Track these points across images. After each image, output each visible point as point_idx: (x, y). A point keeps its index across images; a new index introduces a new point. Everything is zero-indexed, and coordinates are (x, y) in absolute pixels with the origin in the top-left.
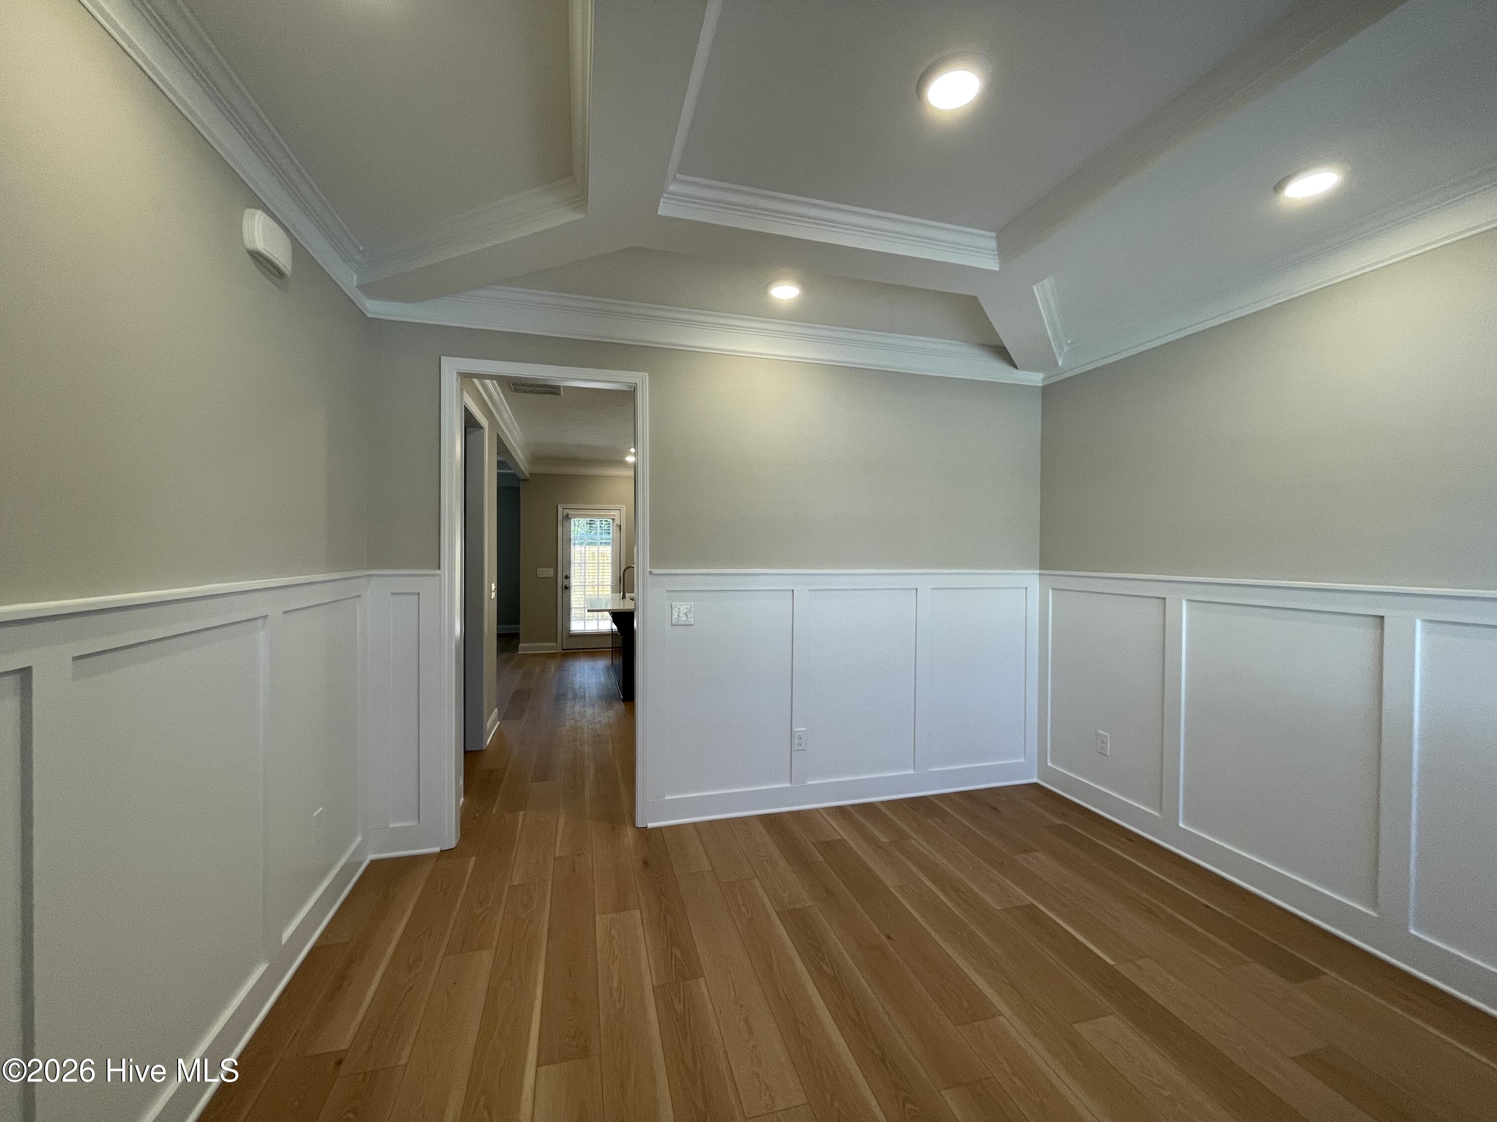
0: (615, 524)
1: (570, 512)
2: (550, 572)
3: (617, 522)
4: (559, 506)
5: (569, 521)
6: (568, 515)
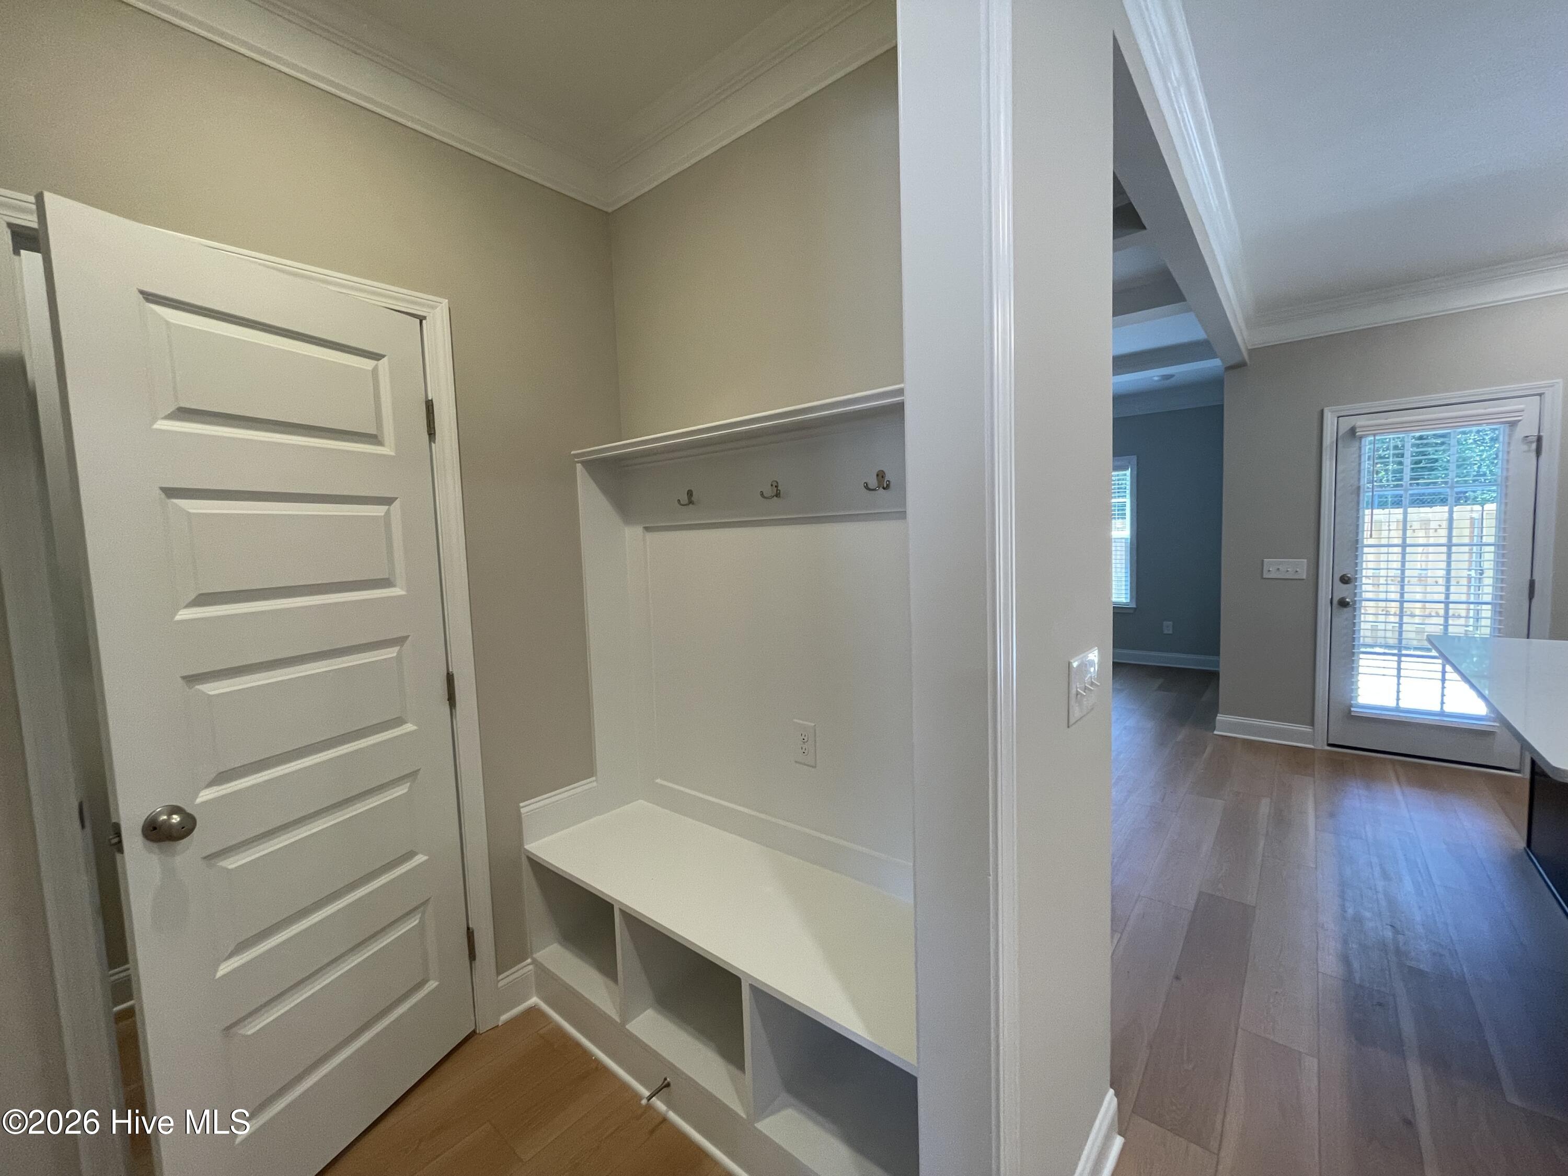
0: (1519, 434)
1: (1360, 422)
2: (1298, 568)
3: (1526, 430)
4: (1325, 409)
5: (1357, 444)
6: (1352, 431)
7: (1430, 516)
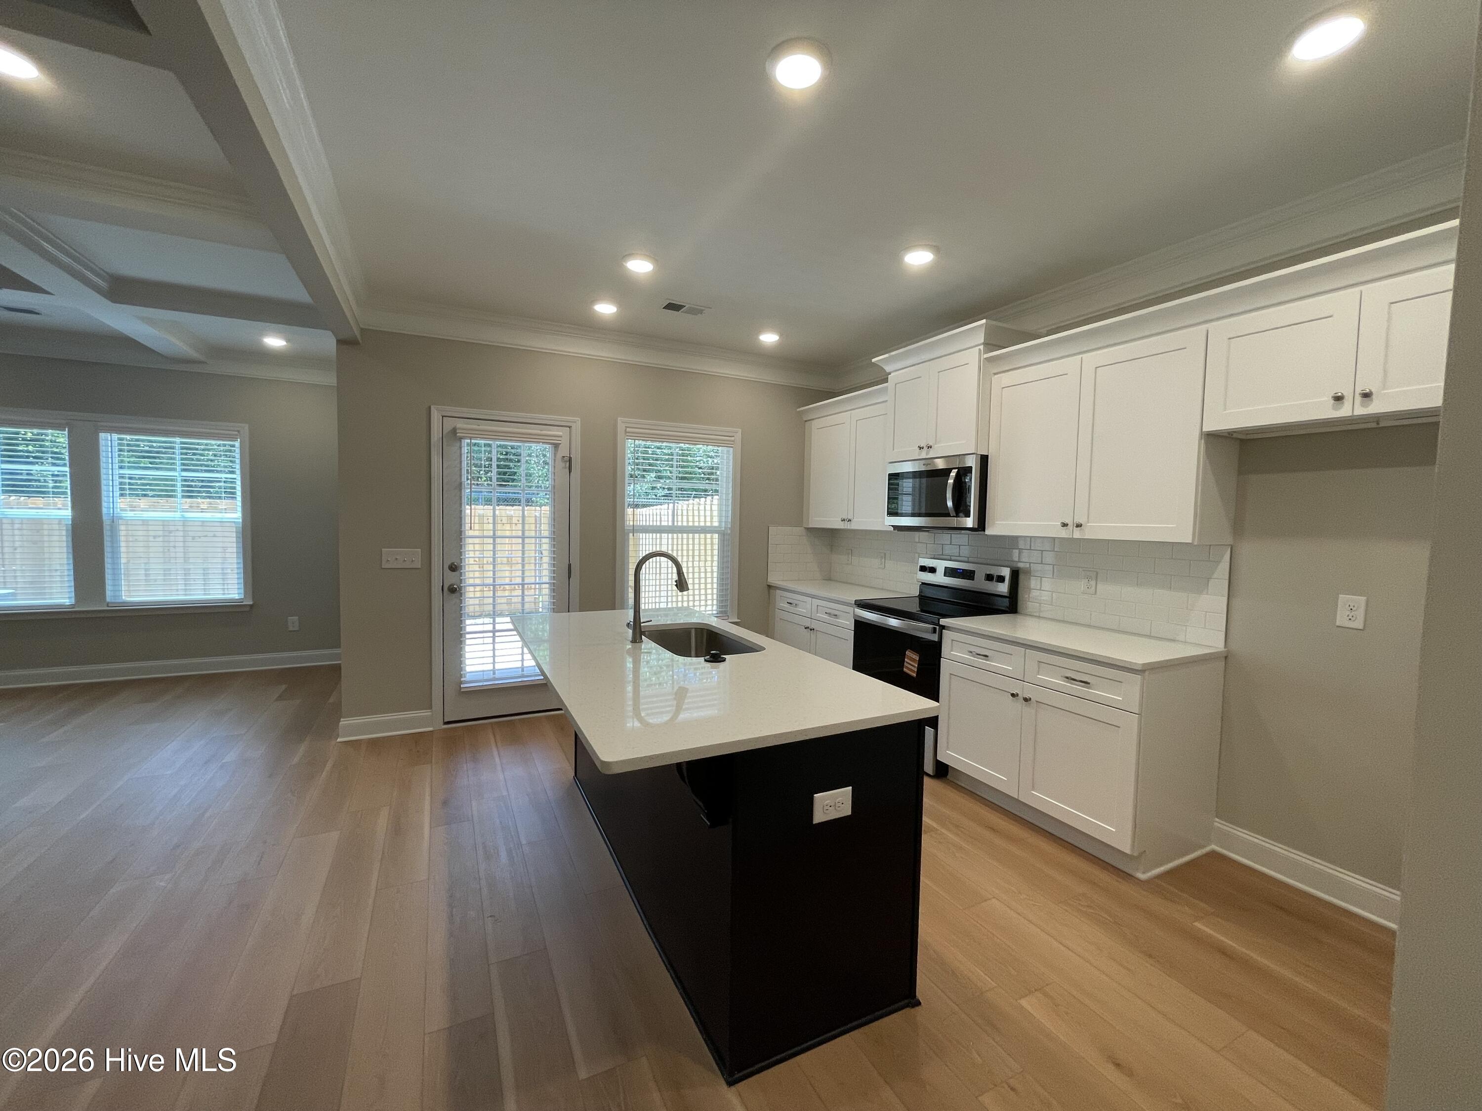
0: (560, 454)
1: (460, 424)
2: (412, 557)
3: (564, 451)
4: (432, 407)
5: (458, 444)
6: (454, 431)
7: (512, 513)
